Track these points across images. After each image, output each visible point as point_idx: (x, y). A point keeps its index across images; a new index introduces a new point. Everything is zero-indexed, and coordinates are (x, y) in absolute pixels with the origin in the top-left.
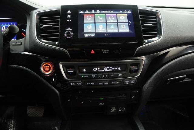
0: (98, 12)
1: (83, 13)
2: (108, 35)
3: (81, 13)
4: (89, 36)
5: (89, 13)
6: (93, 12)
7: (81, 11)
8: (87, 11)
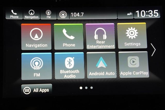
0: (63, 16)
1: (17, 17)
2: (89, 88)
3: (12, 17)
5: (38, 18)
6: (47, 17)
7: (12, 11)
8: (32, 13)
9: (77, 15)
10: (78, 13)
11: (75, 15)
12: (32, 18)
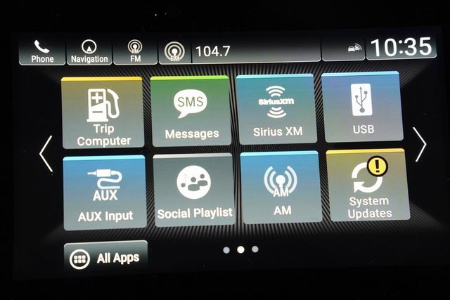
0: (175, 54)
1: (50, 61)
3: (36, 60)
4: (104, 259)
5: (106, 63)
6: (132, 59)
7: (37, 43)
8: (89, 49)
9: (213, 53)
10: (216, 48)
11: (207, 53)
12: (91, 63)
